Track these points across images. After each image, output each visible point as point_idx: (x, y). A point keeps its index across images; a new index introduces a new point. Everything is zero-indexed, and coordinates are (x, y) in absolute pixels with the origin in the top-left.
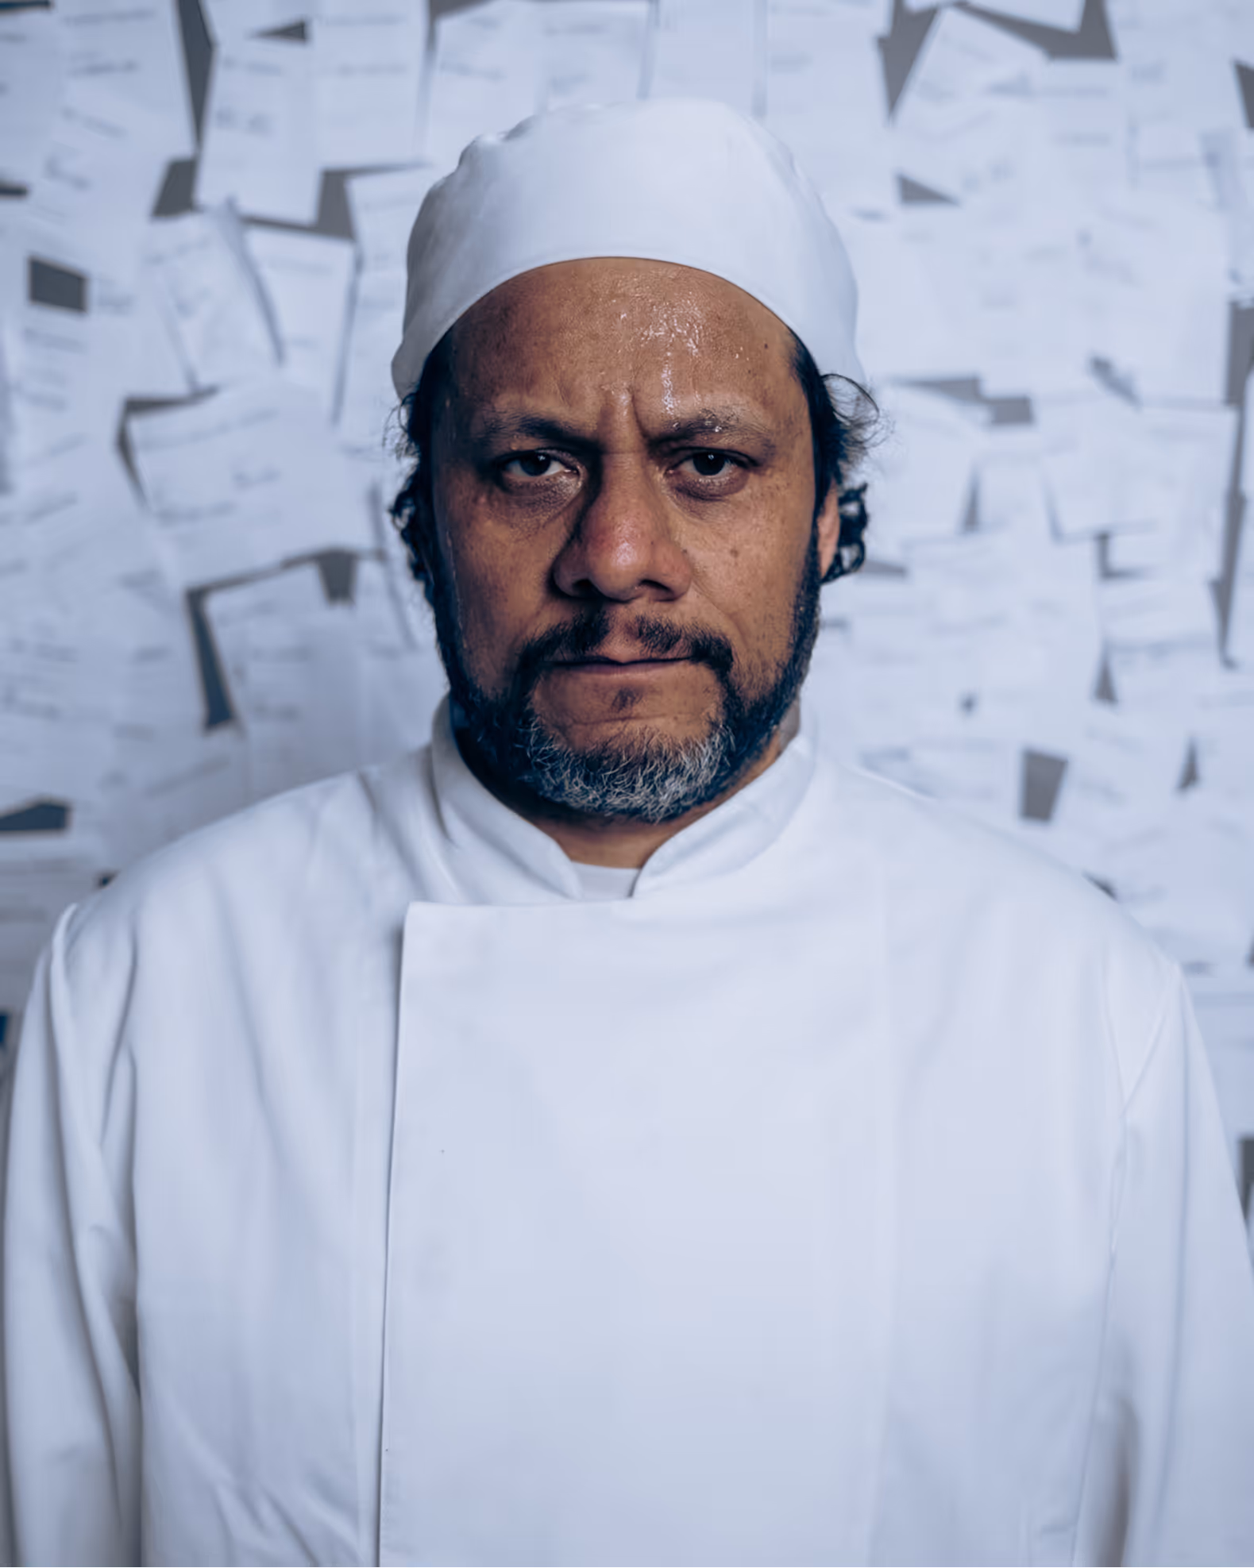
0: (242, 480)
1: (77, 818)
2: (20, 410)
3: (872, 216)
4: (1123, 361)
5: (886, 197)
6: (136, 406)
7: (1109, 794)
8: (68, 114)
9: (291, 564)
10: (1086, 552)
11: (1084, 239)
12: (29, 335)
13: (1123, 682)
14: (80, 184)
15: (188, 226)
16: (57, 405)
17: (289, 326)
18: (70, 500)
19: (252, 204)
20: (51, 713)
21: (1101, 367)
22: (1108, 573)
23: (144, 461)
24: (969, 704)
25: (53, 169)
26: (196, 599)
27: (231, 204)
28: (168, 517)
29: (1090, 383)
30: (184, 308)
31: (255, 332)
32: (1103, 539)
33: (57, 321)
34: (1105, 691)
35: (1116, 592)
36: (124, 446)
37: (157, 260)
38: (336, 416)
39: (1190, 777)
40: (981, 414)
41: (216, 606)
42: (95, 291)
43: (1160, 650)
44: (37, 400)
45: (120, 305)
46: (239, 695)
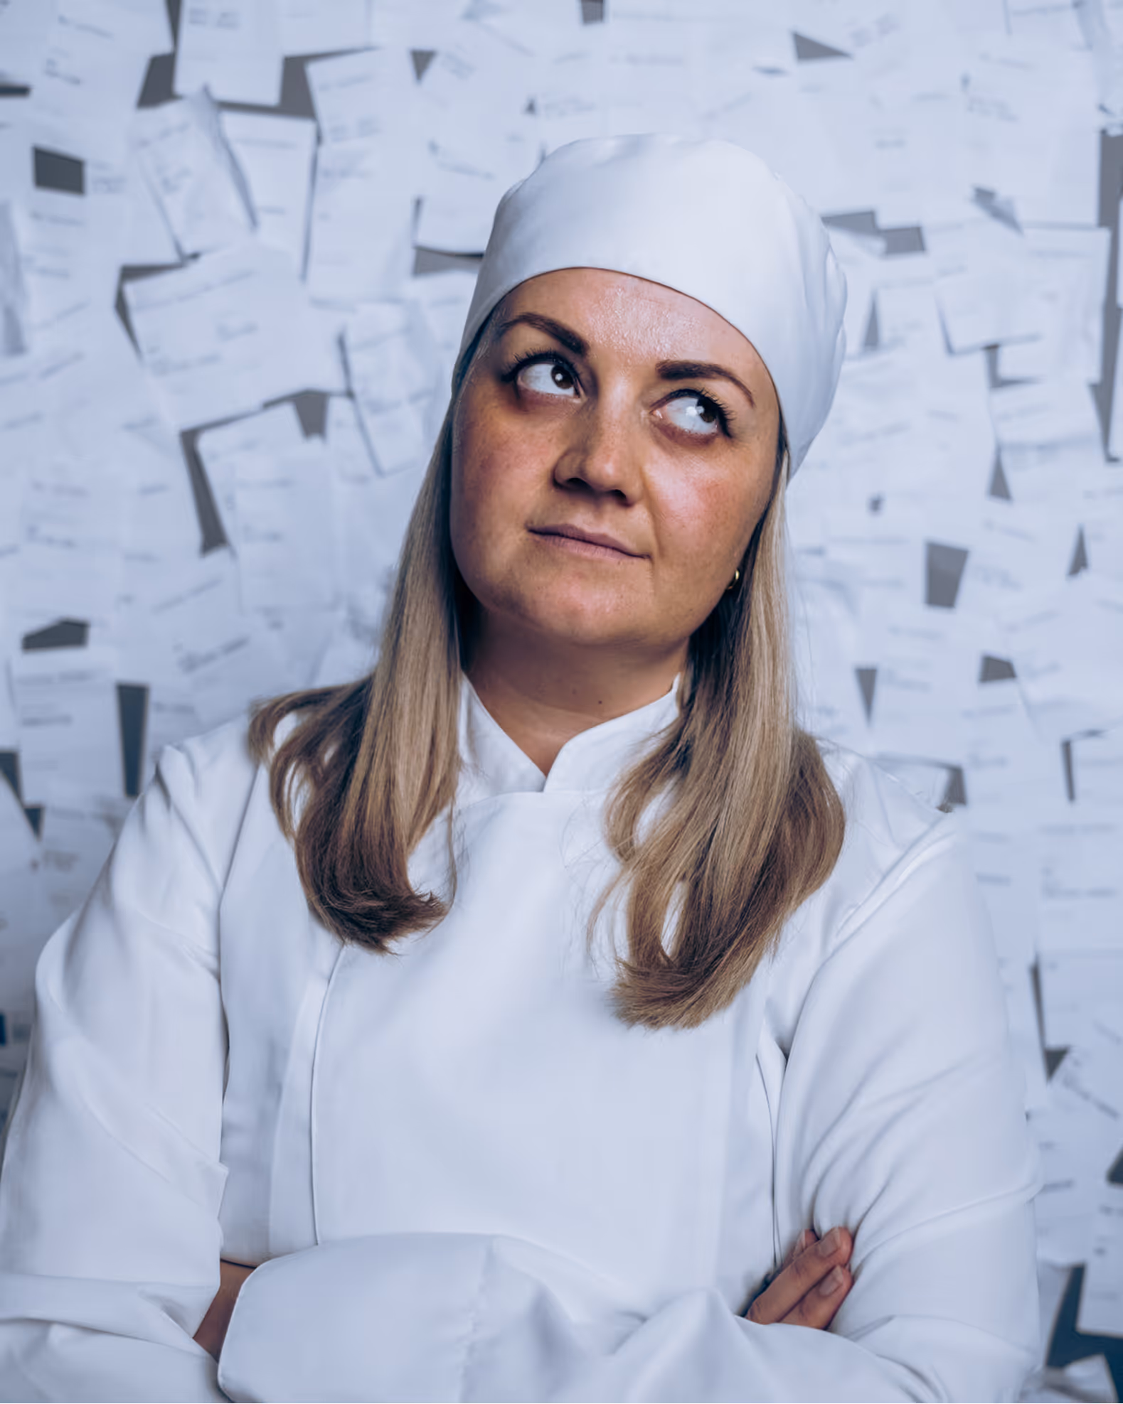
0: (225, 334)
1: (93, 633)
2: (32, 281)
3: (772, 72)
4: (1004, 190)
5: (785, 55)
6: (130, 273)
7: (1007, 581)
8: (62, 20)
9: (269, 405)
10: (978, 362)
11: (965, 81)
12: (36, 216)
13: (1014, 479)
14: (76, 81)
15: (169, 113)
16: (64, 275)
17: (260, 198)
18: (78, 356)
19: (223, 92)
20: (69, 544)
21: (984, 197)
22: (998, 382)
23: (137, 320)
24: (876, 505)
25: (52, 73)
26: (189, 439)
27: (206, 90)
28: (162, 368)
29: (975, 212)
30: (169, 186)
31: (233, 204)
32: (992, 349)
33: (60, 201)
34: (999, 488)
35: (1006, 398)
36: (122, 308)
37: (144, 143)
38: (304, 276)
39: (1079, 563)
40: (879, 244)
41: (205, 444)
42: (90, 174)
43: (1047, 449)
44: (44, 272)
45: (112, 185)
46: (228, 521)
